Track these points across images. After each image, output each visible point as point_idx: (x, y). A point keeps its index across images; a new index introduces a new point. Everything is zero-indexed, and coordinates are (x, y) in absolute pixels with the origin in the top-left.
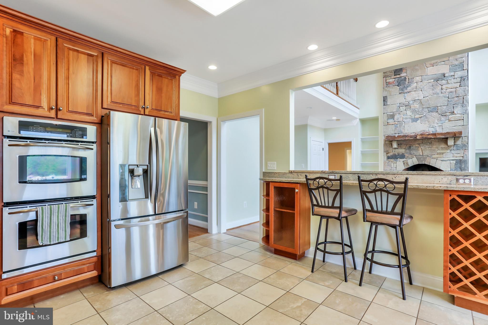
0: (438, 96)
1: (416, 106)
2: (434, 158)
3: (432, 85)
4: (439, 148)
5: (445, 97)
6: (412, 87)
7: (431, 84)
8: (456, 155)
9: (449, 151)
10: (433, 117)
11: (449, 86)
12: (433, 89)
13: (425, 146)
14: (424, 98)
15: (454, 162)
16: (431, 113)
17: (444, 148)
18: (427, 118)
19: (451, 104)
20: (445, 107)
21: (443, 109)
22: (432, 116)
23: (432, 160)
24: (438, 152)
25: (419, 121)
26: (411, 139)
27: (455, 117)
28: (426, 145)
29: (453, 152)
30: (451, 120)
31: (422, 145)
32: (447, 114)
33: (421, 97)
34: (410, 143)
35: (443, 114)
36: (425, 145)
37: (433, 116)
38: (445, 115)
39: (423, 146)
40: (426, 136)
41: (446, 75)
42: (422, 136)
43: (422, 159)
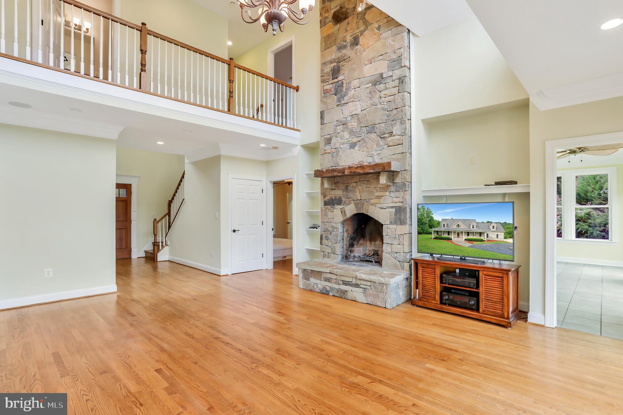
0: (376, 108)
1: (354, 124)
2: (372, 204)
3: (370, 92)
4: (377, 188)
5: (383, 109)
6: (349, 95)
7: (368, 91)
8: (395, 199)
9: (388, 193)
10: (372, 141)
11: (387, 92)
12: (371, 98)
13: (362, 186)
14: (361, 111)
15: (393, 210)
16: (369, 134)
17: (382, 188)
18: (365, 142)
19: (390, 121)
20: (383, 125)
21: (382, 128)
22: (370, 140)
23: (370, 207)
24: (377, 194)
25: (357, 148)
26: (339, 174)
27: (393, 140)
28: (364, 184)
29: (392, 194)
30: (390, 145)
31: (359, 183)
32: (386, 135)
33: (359, 111)
34: (347, 181)
35: (381, 136)
36: (362, 184)
37: (371, 138)
38: (384, 137)
39: (360, 186)
40: (354, 170)
41: (384, 76)
42: (351, 170)
43: (360, 205)
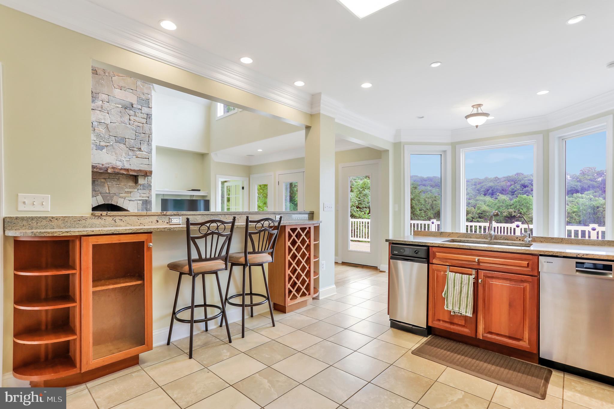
0: (126, 126)
1: (102, 130)
2: (122, 198)
3: (120, 112)
4: (126, 186)
5: (133, 130)
6: (96, 104)
7: (119, 110)
8: (143, 195)
9: (136, 190)
10: (121, 149)
11: (137, 119)
12: (121, 116)
13: (112, 182)
14: (111, 123)
15: (141, 202)
16: (118, 143)
17: (132, 186)
18: (114, 148)
19: (138, 140)
20: (133, 141)
21: (131, 143)
22: (119, 148)
23: (120, 199)
24: (126, 190)
25: (104, 151)
26: (100, 171)
27: (142, 154)
28: (114, 181)
29: (140, 191)
30: (138, 156)
31: (109, 180)
32: (135, 149)
33: (108, 122)
35: (130, 148)
36: (112, 181)
37: (121, 147)
38: (133, 150)
39: (110, 182)
40: (118, 171)
41: (134, 106)
42: (114, 170)
43: (108, 198)
